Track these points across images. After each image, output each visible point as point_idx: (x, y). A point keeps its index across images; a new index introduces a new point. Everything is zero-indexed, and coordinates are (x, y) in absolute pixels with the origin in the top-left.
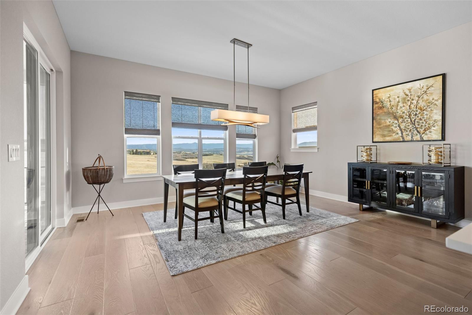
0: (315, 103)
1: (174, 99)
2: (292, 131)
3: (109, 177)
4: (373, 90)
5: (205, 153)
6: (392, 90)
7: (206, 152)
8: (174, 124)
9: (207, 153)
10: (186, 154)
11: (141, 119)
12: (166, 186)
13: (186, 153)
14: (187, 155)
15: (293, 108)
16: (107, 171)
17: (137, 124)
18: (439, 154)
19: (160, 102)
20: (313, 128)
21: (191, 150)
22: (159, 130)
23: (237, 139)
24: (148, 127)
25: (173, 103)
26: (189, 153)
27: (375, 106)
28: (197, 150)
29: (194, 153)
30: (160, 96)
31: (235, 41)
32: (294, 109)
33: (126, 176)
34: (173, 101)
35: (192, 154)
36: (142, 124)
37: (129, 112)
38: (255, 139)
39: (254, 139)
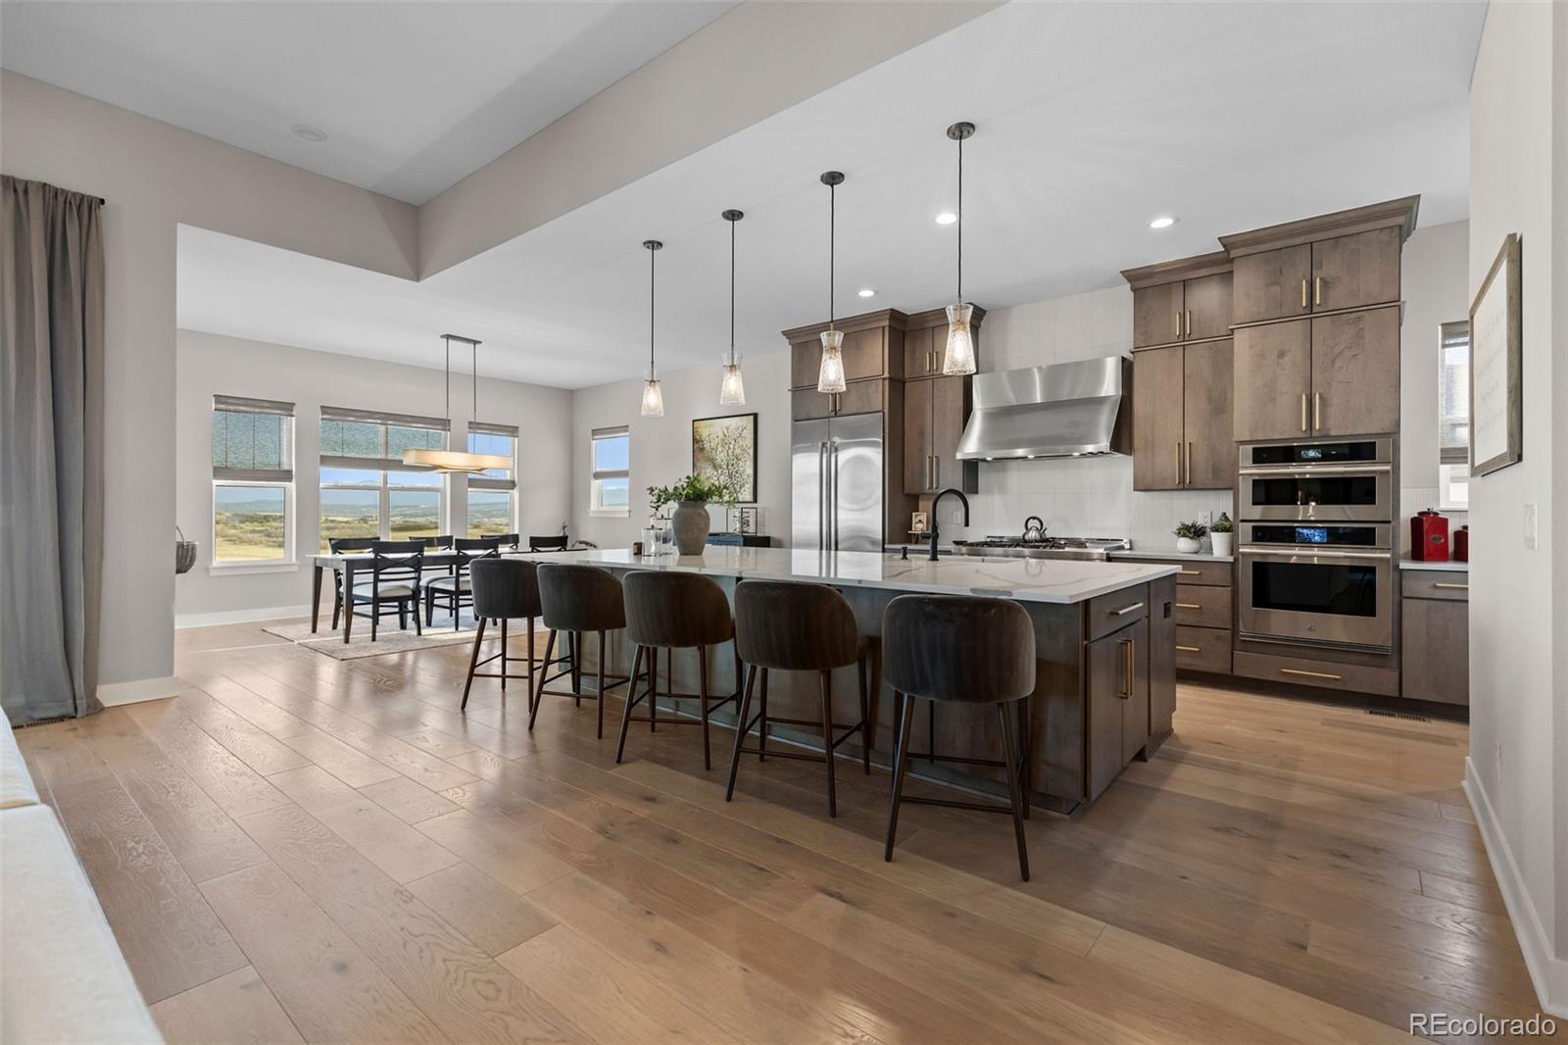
0: (625, 428)
1: (325, 409)
2: (592, 477)
3: (191, 560)
4: (694, 421)
5: (413, 520)
6: (711, 426)
7: (416, 516)
8: (324, 460)
9: (418, 520)
10: (332, 525)
11: (251, 451)
12: (318, 571)
13: (333, 521)
14: (334, 528)
15: (593, 430)
16: (188, 550)
17: (242, 458)
18: (744, 522)
19: (292, 416)
20: (624, 474)
21: (353, 507)
22: (290, 472)
23: (469, 489)
24: (266, 465)
25: (322, 419)
26: (345, 519)
27: (696, 446)
28: (375, 506)
29: (364, 520)
30: (293, 404)
31: (448, 337)
32: (595, 432)
33: (214, 565)
34: (323, 414)
35: (356, 524)
36: (251, 461)
37: (224, 436)
38: (513, 489)
39: (511, 491)
